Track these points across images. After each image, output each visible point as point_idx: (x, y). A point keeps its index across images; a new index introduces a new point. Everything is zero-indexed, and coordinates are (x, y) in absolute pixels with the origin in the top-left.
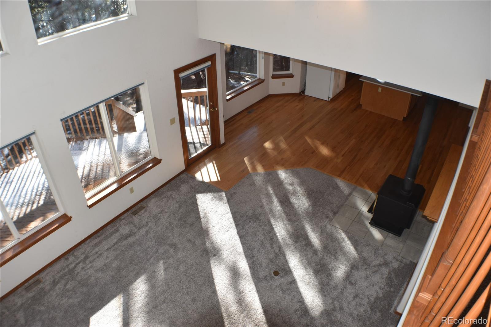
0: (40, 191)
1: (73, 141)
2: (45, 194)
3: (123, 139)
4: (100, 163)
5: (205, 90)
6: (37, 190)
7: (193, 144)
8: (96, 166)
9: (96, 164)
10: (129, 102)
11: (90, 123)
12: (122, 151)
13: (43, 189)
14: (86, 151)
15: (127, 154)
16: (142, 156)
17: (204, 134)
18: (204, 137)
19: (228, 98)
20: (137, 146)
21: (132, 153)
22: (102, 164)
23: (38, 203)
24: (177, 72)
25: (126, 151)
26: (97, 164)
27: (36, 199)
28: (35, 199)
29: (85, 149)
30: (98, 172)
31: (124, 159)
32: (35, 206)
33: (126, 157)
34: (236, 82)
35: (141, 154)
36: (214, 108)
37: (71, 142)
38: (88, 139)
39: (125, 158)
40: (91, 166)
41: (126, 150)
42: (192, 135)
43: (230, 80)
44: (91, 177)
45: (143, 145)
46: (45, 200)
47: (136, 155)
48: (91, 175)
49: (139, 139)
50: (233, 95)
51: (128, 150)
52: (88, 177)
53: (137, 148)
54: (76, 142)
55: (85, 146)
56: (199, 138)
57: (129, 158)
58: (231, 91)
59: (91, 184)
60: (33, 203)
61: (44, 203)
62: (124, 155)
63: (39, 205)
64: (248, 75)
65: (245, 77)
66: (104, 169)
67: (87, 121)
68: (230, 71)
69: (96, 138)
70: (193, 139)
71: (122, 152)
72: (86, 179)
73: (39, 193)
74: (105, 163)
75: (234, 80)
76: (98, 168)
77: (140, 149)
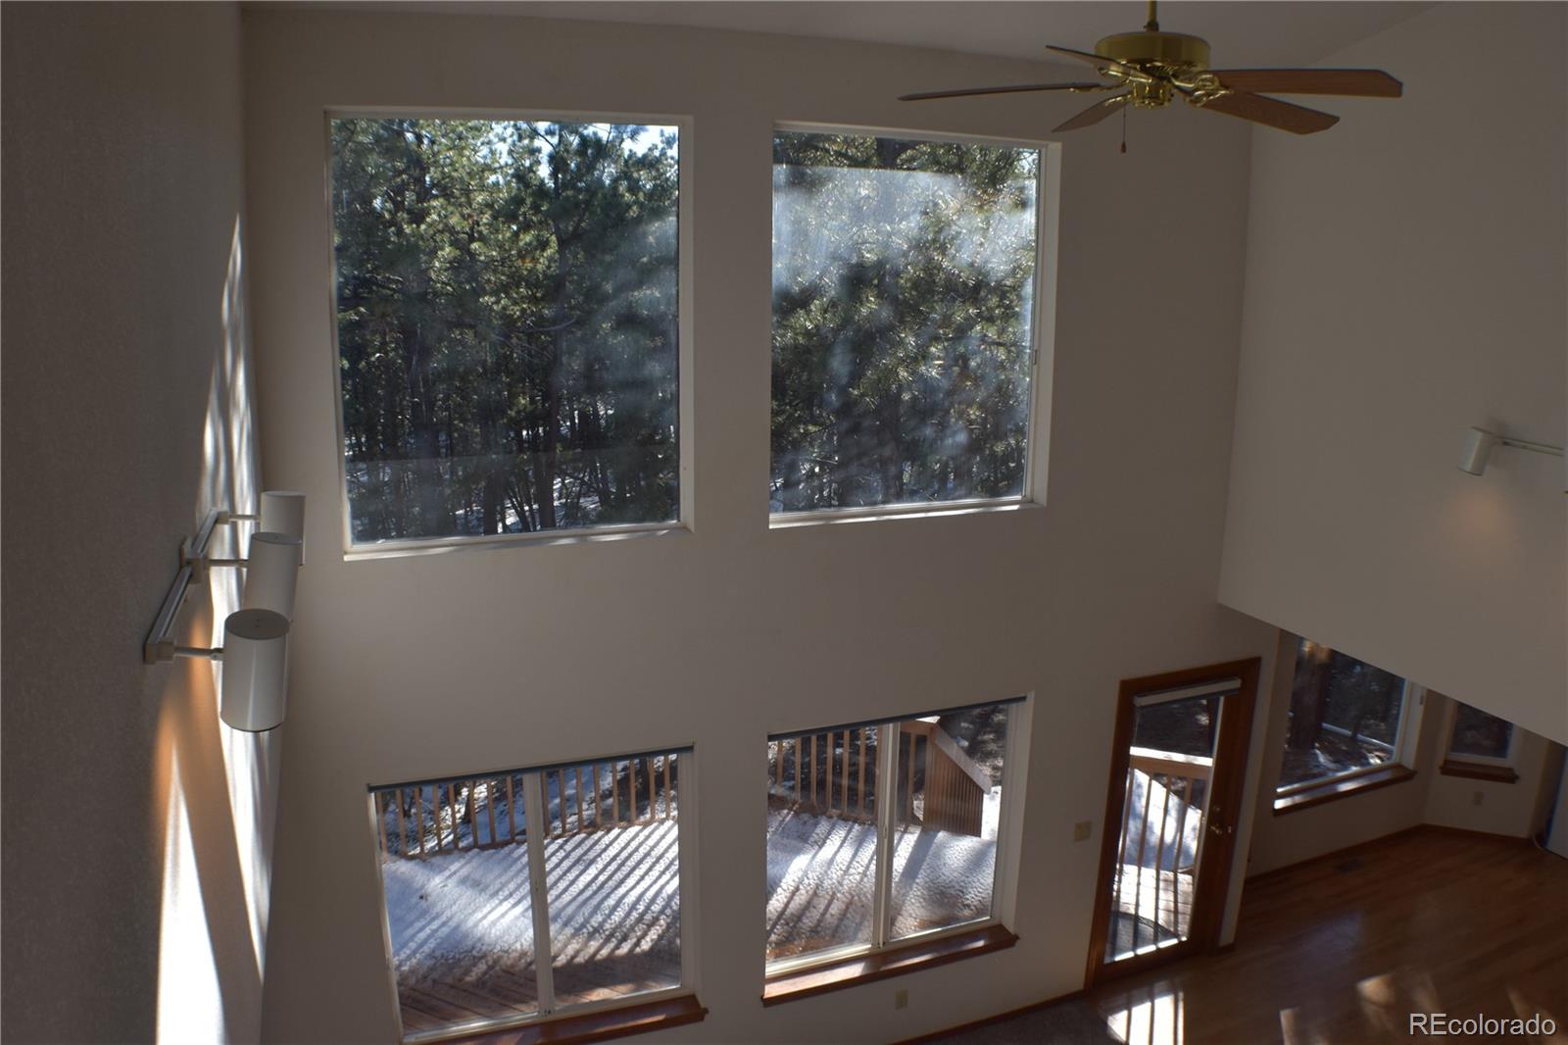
0: (653, 912)
1: (790, 809)
2: (664, 927)
3: (931, 846)
4: (843, 893)
5: (1207, 762)
6: (648, 908)
7: (1132, 923)
8: (829, 897)
9: (831, 893)
10: (989, 749)
11: (854, 775)
12: (917, 881)
13: (662, 912)
14: (817, 847)
15: (925, 892)
16: (967, 912)
17: (1176, 902)
18: (1172, 909)
19: (1279, 804)
20: (963, 878)
21: (942, 893)
22: (845, 896)
23: (637, 944)
24: (1131, 689)
25: (926, 883)
26: (834, 893)
27: (635, 932)
28: (632, 928)
29: (816, 842)
30: (828, 916)
31: (913, 904)
32: (625, 949)
33: (922, 900)
34: (1335, 762)
35: (968, 906)
36: (1222, 827)
37: (784, 809)
38: (832, 817)
39: (918, 905)
40: (815, 894)
41: (927, 880)
42: (1138, 894)
43: (1318, 752)
44: (804, 924)
45: (982, 881)
46: (656, 944)
47: (954, 905)
48: (805, 920)
49: (976, 861)
50: (1298, 799)
51: (934, 884)
52: (797, 922)
53: (962, 884)
54: (797, 814)
55: (818, 834)
56: (1157, 908)
57: (930, 907)
58: (1296, 786)
59: (796, 943)
60: (625, 939)
61: (652, 949)
62: (919, 893)
63: (638, 950)
64: (1382, 750)
65: (1369, 755)
66: (848, 915)
67: (846, 769)
68: (1325, 725)
69: (855, 821)
70: (1137, 905)
71: (914, 882)
72: (787, 924)
73: (648, 917)
74: (856, 898)
75: (1330, 755)
76: (832, 906)
77: (970, 890)
